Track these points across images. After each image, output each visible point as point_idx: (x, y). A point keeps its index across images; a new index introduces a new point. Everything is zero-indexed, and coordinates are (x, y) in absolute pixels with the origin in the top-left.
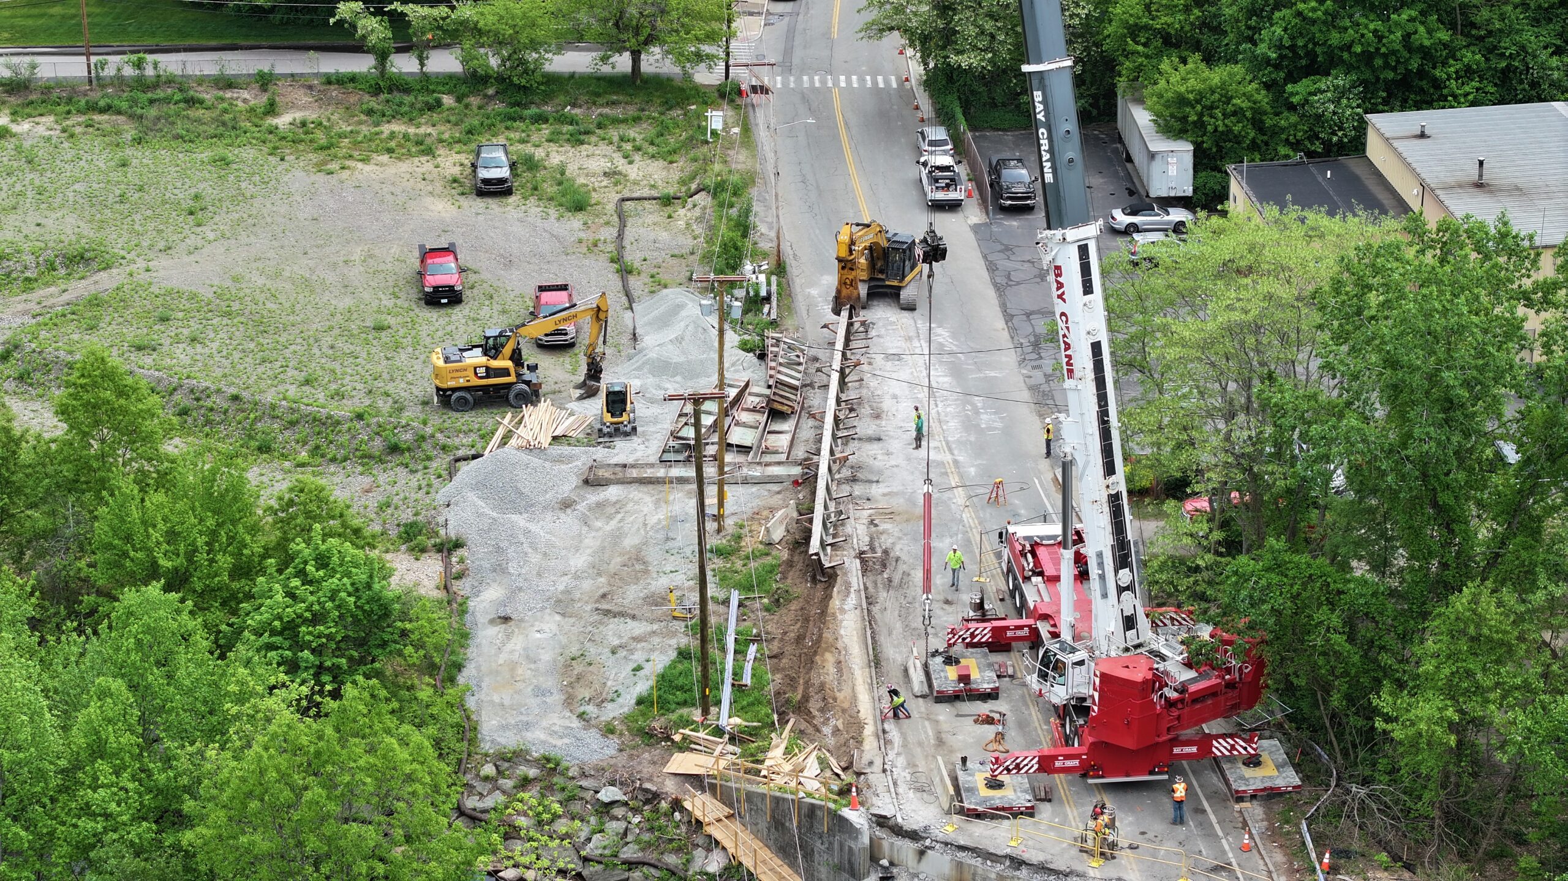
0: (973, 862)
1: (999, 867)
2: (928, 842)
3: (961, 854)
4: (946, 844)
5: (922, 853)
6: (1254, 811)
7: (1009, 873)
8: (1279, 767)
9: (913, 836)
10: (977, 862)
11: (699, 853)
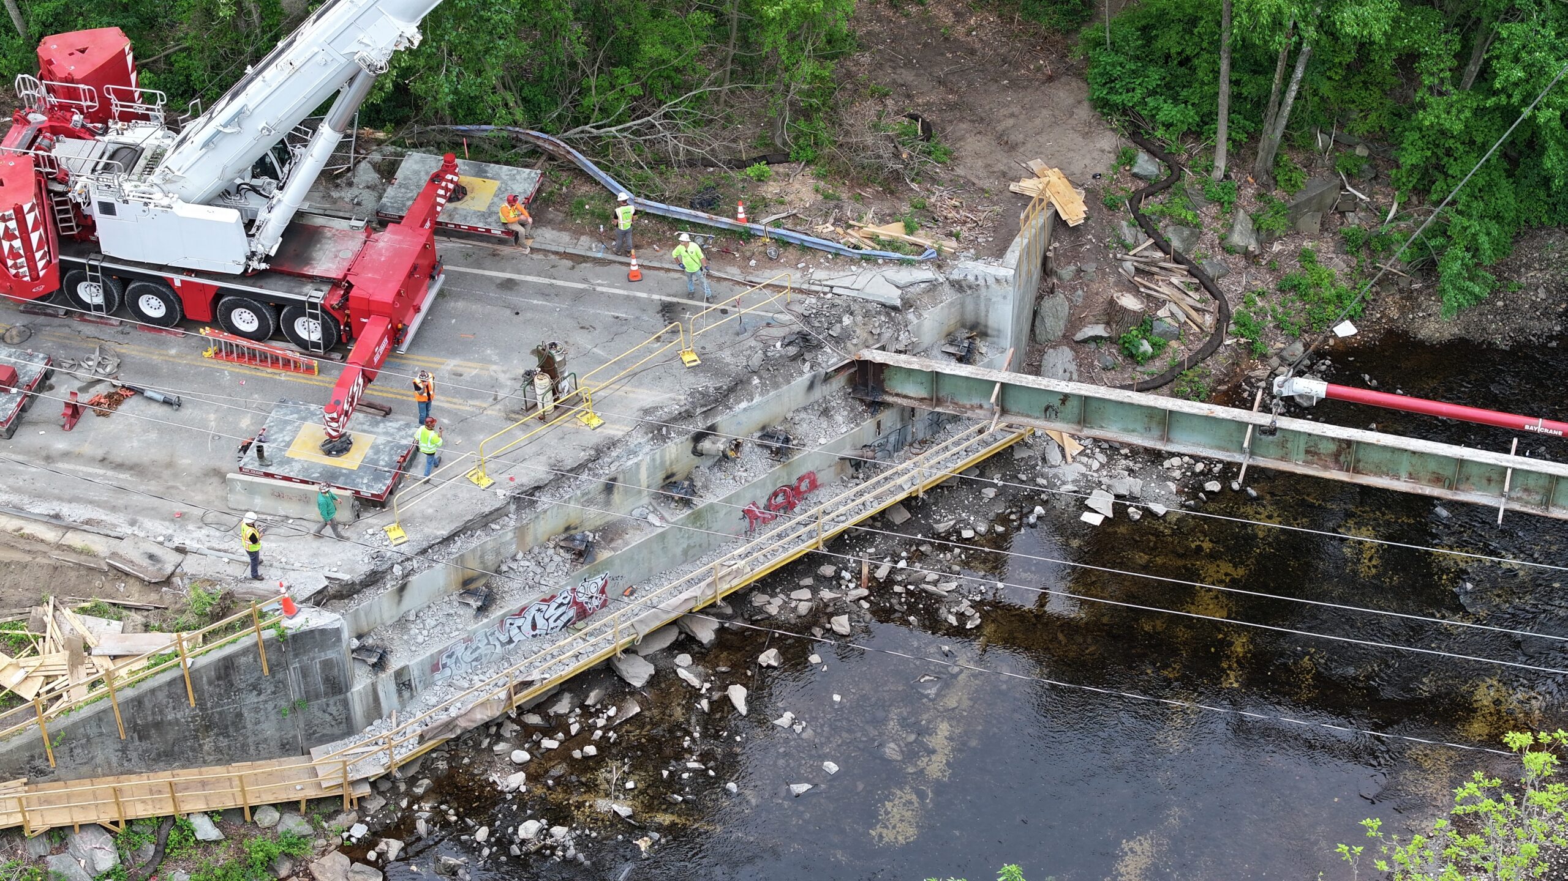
0: (474, 543)
1: (511, 522)
2: (397, 570)
3: (454, 548)
4: (424, 552)
5: (402, 589)
6: (549, 237)
7: (527, 515)
8: (481, 174)
9: (374, 579)
10: (480, 539)
11: (55, 863)
